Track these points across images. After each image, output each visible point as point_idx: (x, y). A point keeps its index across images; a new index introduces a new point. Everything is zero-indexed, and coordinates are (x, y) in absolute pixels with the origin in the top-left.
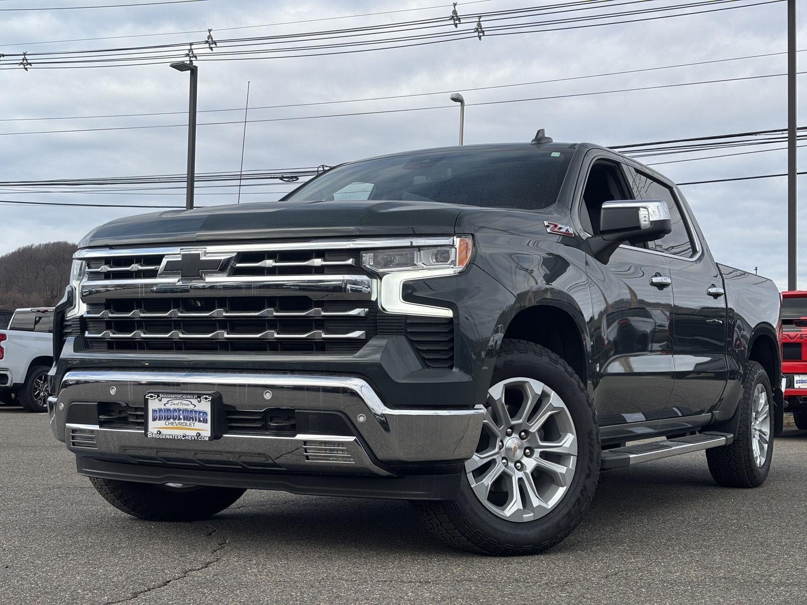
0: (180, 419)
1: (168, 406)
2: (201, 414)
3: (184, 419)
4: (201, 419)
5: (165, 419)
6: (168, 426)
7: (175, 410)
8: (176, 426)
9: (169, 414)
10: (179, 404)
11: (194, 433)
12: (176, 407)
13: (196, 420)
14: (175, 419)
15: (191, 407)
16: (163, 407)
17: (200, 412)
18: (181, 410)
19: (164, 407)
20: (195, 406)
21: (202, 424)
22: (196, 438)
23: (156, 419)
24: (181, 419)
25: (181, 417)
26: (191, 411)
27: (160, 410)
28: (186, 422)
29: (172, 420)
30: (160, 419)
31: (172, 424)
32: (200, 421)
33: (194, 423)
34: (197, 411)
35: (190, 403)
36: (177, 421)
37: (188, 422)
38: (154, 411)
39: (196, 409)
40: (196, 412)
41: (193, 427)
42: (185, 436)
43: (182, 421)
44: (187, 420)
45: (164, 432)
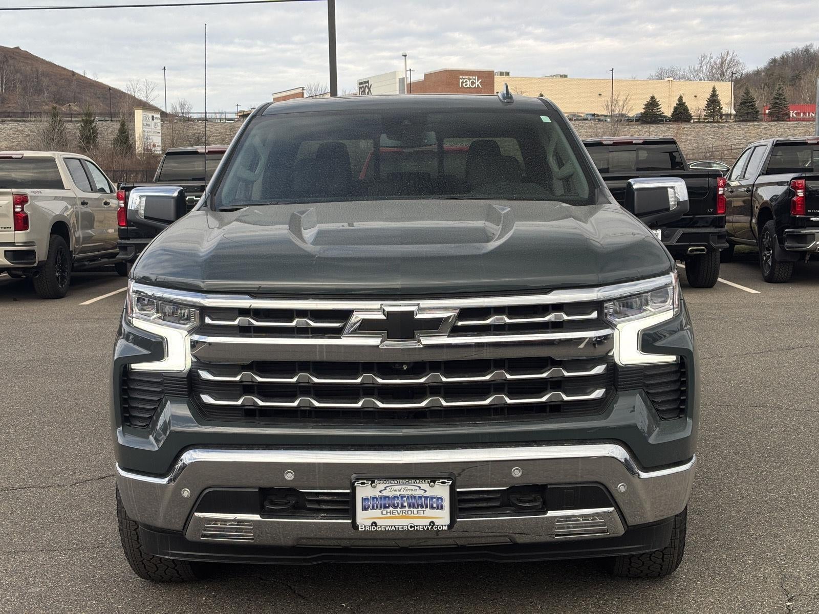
0: (403, 506)
1: (385, 493)
2: (434, 500)
3: (409, 506)
4: (435, 505)
5: (381, 507)
6: (386, 516)
7: (397, 497)
8: (397, 515)
9: (387, 502)
10: (402, 490)
11: (426, 522)
12: (398, 493)
13: (427, 507)
14: (395, 507)
15: (419, 493)
16: (377, 494)
17: (432, 498)
18: (405, 497)
19: (380, 494)
20: (426, 491)
21: (435, 510)
22: (430, 528)
23: (368, 508)
24: (405, 507)
25: (405, 504)
26: (420, 497)
27: (374, 498)
28: (412, 509)
29: (391, 509)
30: (373, 508)
31: (391, 512)
32: (432, 507)
33: (424, 511)
34: (428, 497)
35: (418, 488)
36: (399, 510)
37: (415, 510)
38: (364, 500)
39: (427, 494)
40: (426, 498)
41: (422, 515)
42: (414, 527)
43: (407, 509)
44: (413, 507)
45: (379, 522)
